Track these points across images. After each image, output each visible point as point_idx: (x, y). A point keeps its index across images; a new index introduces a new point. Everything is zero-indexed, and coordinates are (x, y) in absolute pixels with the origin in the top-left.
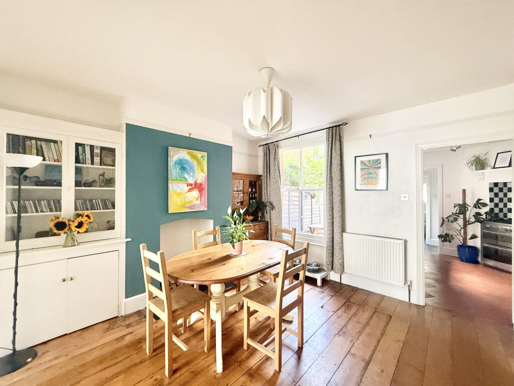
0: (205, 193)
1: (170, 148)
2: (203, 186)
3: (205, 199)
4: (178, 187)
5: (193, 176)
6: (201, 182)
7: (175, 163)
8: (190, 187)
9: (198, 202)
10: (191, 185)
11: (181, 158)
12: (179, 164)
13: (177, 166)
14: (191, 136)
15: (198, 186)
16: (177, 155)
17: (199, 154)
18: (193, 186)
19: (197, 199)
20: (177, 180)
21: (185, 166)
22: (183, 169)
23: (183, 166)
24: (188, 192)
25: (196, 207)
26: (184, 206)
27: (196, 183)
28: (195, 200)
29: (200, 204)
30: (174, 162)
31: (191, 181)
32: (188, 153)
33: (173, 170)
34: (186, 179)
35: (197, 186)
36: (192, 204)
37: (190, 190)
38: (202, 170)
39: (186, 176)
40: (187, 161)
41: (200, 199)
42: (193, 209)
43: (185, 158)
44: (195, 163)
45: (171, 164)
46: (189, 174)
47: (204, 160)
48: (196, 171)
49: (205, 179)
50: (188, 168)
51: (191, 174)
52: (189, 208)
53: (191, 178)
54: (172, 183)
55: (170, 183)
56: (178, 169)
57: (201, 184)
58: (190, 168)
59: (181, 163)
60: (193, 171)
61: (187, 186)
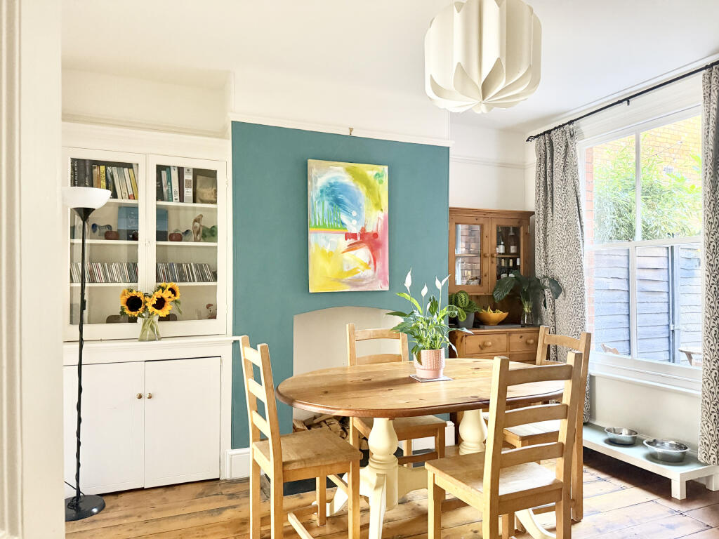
0: (385, 252)
1: (311, 162)
2: (380, 238)
3: (383, 266)
4: (328, 241)
5: (357, 218)
6: (375, 231)
7: (322, 191)
8: (352, 241)
9: (370, 272)
10: (354, 236)
11: (332, 181)
12: (328, 195)
13: (325, 198)
14: (353, 134)
15: (368, 239)
16: (324, 174)
17: (370, 171)
18: (359, 239)
19: (367, 266)
20: (324, 226)
21: (340, 197)
22: (337, 203)
23: (337, 197)
24: (348, 250)
25: (364, 282)
26: (339, 280)
27: (363, 233)
28: (362, 267)
29: (373, 277)
30: (318, 191)
31: (354, 228)
32: (348, 170)
33: (317, 208)
34: (343, 224)
35: (366, 239)
36: (357, 275)
37: (352, 247)
38: (378, 205)
39: (344, 218)
40: (345, 188)
41: (372, 266)
42: (357, 286)
43: (340, 181)
44: (362, 190)
45: (313, 194)
46: (349, 214)
47: (381, 182)
48: (364, 207)
49: (384, 224)
50: (347, 201)
51: (354, 214)
52: (350, 283)
53: (354, 222)
54: (316, 232)
55: (311, 233)
56: (326, 203)
57: (375, 235)
58: (352, 203)
59: (333, 192)
60: (358, 208)
61: (346, 239)
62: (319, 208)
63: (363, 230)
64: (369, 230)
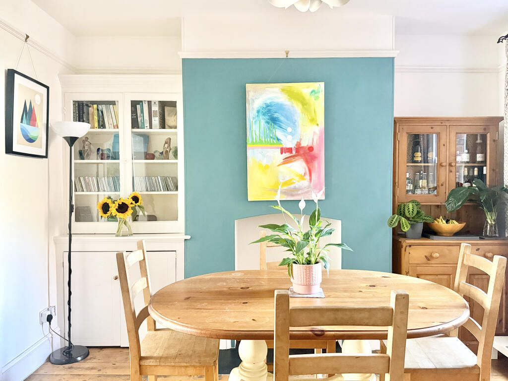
0: (320, 165)
1: (249, 87)
2: (315, 151)
3: (319, 177)
4: (264, 155)
5: (292, 134)
6: (310, 145)
7: (258, 112)
8: (288, 155)
9: (305, 183)
10: (290, 150)
11: (268, 102)
12: (264, 115)
13: (261, 117)
14: (289, 56)
15: (305, 153)
16: (261, 96)
17: (305, 88)
18: (294, 152)
19: (302, 177)
20: (261, 142)
21: (276, 115)
22: (273, 121)
23: (273, 116)
24: (284, 163)
25: (299, 192)
26: (275, 190)
27: (299, 148)
28: (297, 178)
29: (309, 187)
30: (255, 112)
31: (290, 143)
32: (283, 90)
33: (254, 127)
34: (278, 139)
35: (302, 152)
36: (292, 186)
37: (287, 160)
38: (313, 120)
39: (279, 133)
40: (280, 107)
41: (307, 177)
42: (292, 195)
43: (276, 101)
44: (298, 107)
45: (251, 113)
46: (285, 130)
47: (317, 98)
48: (300, 122)
49: (320, 137)
50: (282, 118)
52: (286, 193)
53: (290, 137)
54: (253, 148)
55: (249, 149)
56: (263, 122)
57: (311, 149)
58: (287, 119)
59: (269, 111)
60: (294, 123)
61: (282, 153)
62: (256, 126)
63: (298, 144)
64: (304, 144)
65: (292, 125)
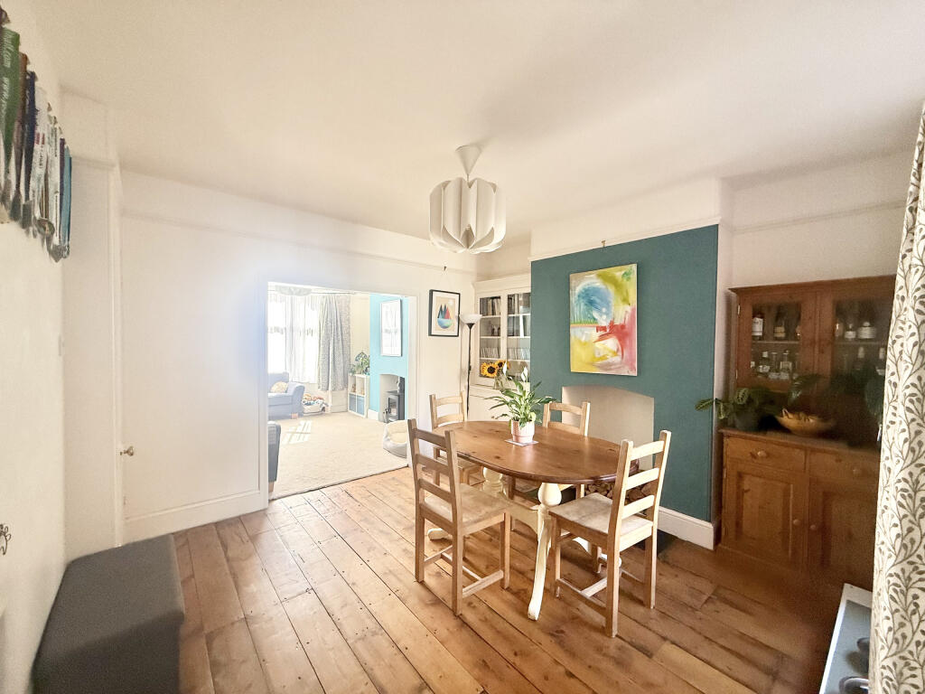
0: (632, 342)
1: (573, 276)
2: (629, 329)
3: (631, 354)
4: (583, 333)
5: (607, 314)
6: (622, 323)
7: (579, 296)
8: (602, 333)
9: (617, 359)
10: (604, 329)
11: (587, 287)
12: (583, 298)
13: (582, 300)
14: (606, 245)
15: (617, 331)
16: (584, 282)
17: (617, 272)
18: (608, 330)
19: (615, 353)
20: (581, 322)
21: (593, 298)
22: (591, 303)
23: (591, 299)
24: (599, 340)
25: (614, 367)
26: (592, 364)
27: (612, 325)
28: (610, 354)
29: (621, 363)
30: (576, 296)
31: (604, 322)
32: (599, 276)
33: (575, 308)
34: (595, 319)
35: (614, 330)
36: (606, 361)
37: (602, 338)
38: (625, 301)
39: (595, 314)
40: (596, 291)
41: (620, 354)
42: (606, 370)
43: (593, 285)
44: (611, 289)
45: (573, 299)
46: (600, 311)
47: (629, 279)
48: (613, 302)
49: (632, 315)
50: (598, 301)
51: (604, 310)
52: (601, 367)
53: (604, 317)
55: (574, 327)
56: (582, 304)
57: (623, 327)
58: (602, 300)
59: (587, 294)
60: (608, 305)
61: (597, 331)
62: (577, 309)
63: (612, 323)
64: (617, 322)
65: (605, 305)
